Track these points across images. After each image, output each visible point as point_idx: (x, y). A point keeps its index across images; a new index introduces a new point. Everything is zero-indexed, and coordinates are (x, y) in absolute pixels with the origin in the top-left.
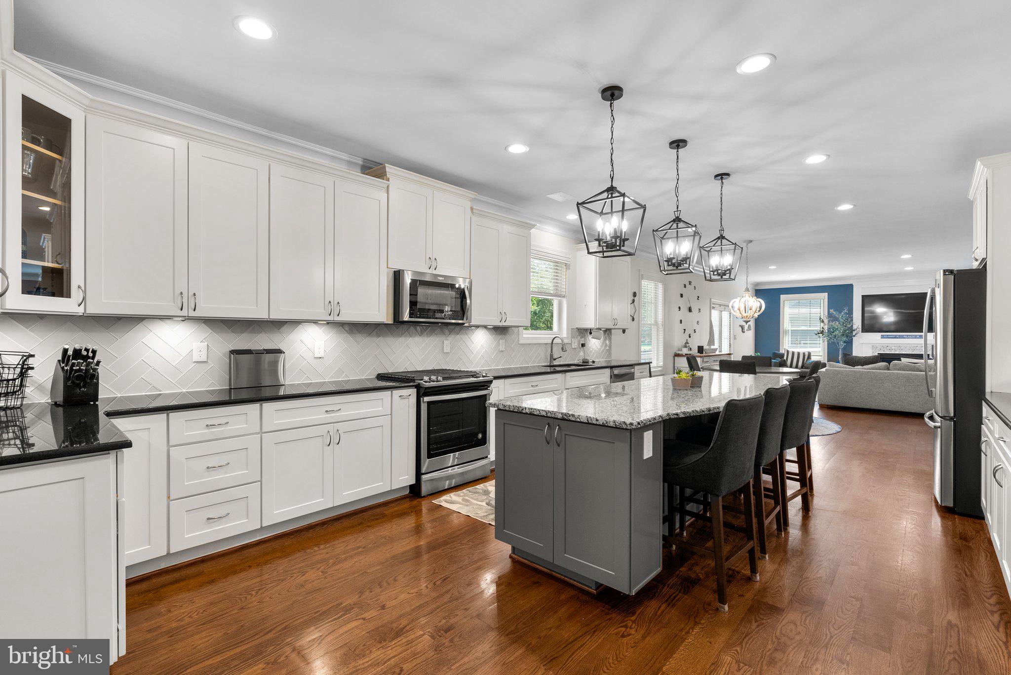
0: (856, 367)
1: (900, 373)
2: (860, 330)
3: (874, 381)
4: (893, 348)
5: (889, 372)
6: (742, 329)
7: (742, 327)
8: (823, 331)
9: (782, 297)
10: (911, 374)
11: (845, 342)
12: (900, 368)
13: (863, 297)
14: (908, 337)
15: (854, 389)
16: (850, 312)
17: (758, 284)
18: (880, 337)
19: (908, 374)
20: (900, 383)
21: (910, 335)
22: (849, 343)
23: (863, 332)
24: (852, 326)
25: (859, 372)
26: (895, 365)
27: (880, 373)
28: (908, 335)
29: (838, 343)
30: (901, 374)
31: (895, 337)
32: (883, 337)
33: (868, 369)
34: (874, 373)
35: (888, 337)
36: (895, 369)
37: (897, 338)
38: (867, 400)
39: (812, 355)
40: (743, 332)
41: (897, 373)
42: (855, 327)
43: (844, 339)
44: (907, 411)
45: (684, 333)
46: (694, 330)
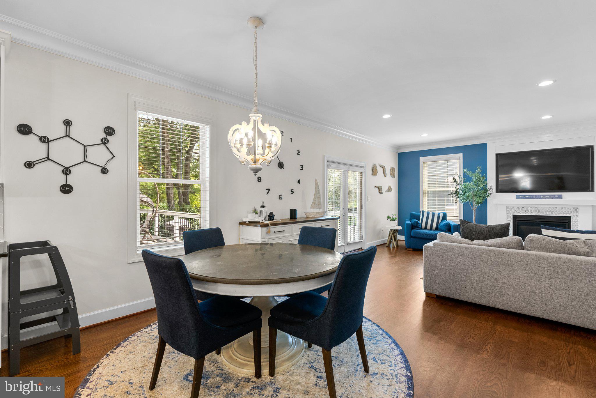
0: (475, 242)
1: (540, 256)
2: (495, 189)
3: (501, 267)
4: (529, 209)
5: (523, 254)
6: (379, 190)
7: (378, 188)
8: (456, 192)
9: (422, 159)
10: (560, 258)
11: (478, 203)
12: (541, 245)
13: (497, 155)
14: (545, 197)
15: (471, 276)
16: (484, 171)
17: (399, 147)
18: (515, 197)
19: (554, 258)
20: (540, 273)
21: (547, 195)
22: (484, 204)
23: (497, 192)
24: (486, 185)
25: (478, 250)
26: (532, 241)
27: (509, 254)
28: (545, 195)
29: (471, 204)
30: (543, 257)
31: (532, 197)
32: (518, 197)
33: (491, 246)
34: (499, 253)
35: (524, 197)
36: (532, 248)
37: (534, 198)
38: (491, 295)
39: (447, 215)
40: (381, 193)
41: (536, 256)
42: (489, 187)
43: (478, 199)
44: (554, 319)
45: (267, 194)
46: (290, 191)
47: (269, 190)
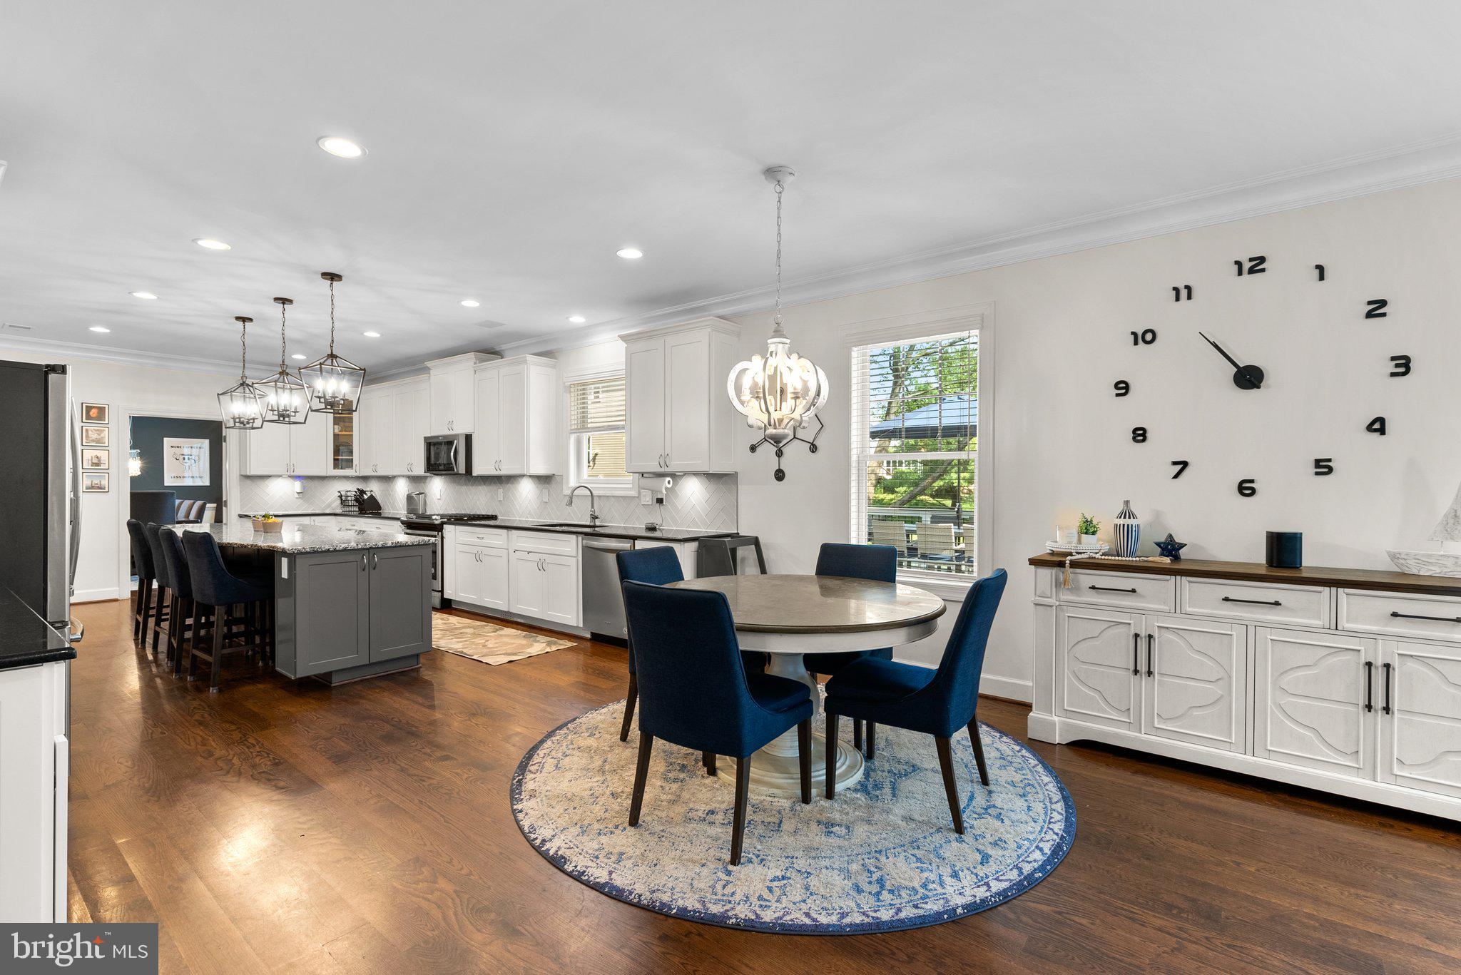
45: (1176, 476)
46: (1313, 464)
47: (1185, 464)
